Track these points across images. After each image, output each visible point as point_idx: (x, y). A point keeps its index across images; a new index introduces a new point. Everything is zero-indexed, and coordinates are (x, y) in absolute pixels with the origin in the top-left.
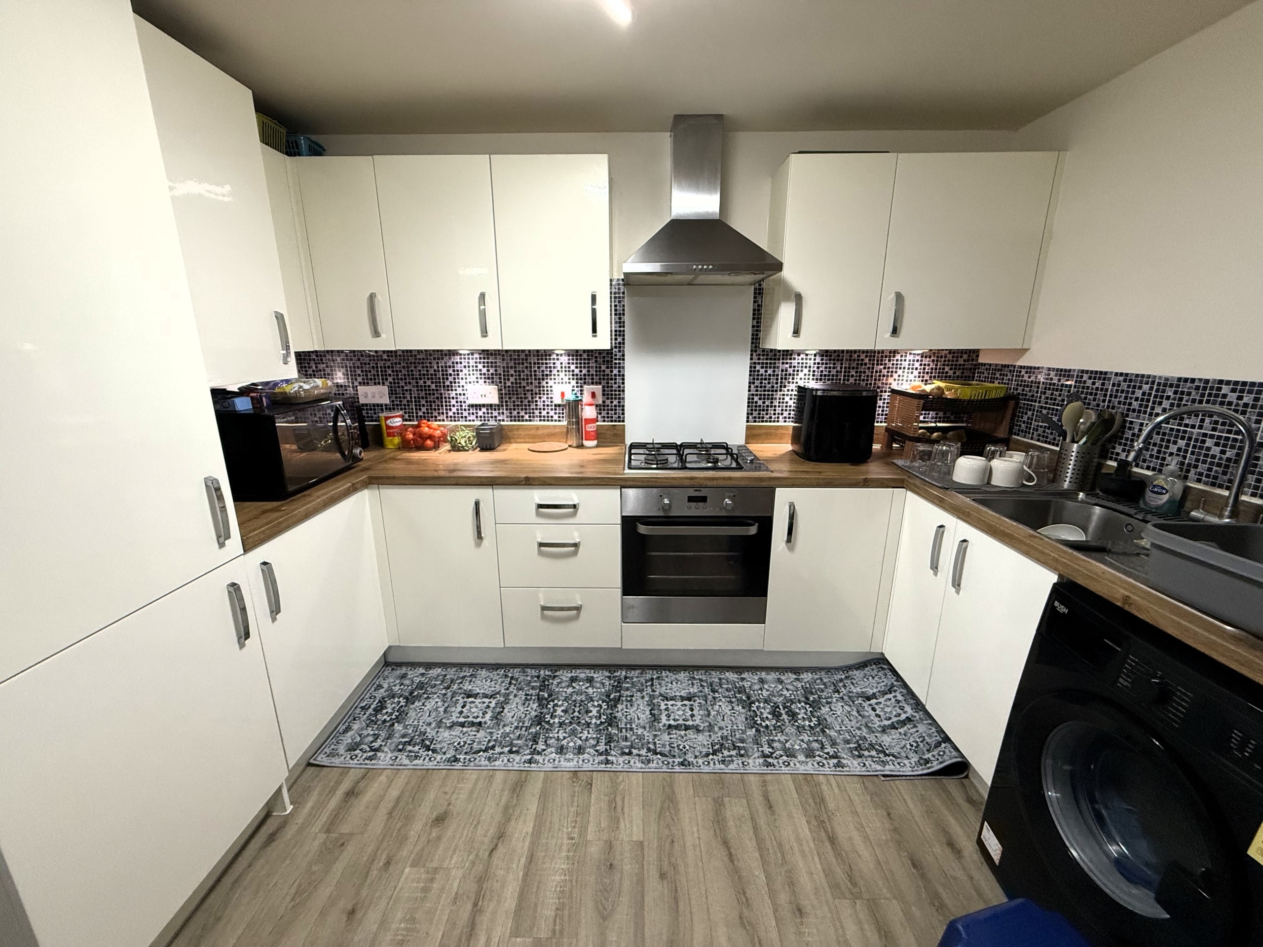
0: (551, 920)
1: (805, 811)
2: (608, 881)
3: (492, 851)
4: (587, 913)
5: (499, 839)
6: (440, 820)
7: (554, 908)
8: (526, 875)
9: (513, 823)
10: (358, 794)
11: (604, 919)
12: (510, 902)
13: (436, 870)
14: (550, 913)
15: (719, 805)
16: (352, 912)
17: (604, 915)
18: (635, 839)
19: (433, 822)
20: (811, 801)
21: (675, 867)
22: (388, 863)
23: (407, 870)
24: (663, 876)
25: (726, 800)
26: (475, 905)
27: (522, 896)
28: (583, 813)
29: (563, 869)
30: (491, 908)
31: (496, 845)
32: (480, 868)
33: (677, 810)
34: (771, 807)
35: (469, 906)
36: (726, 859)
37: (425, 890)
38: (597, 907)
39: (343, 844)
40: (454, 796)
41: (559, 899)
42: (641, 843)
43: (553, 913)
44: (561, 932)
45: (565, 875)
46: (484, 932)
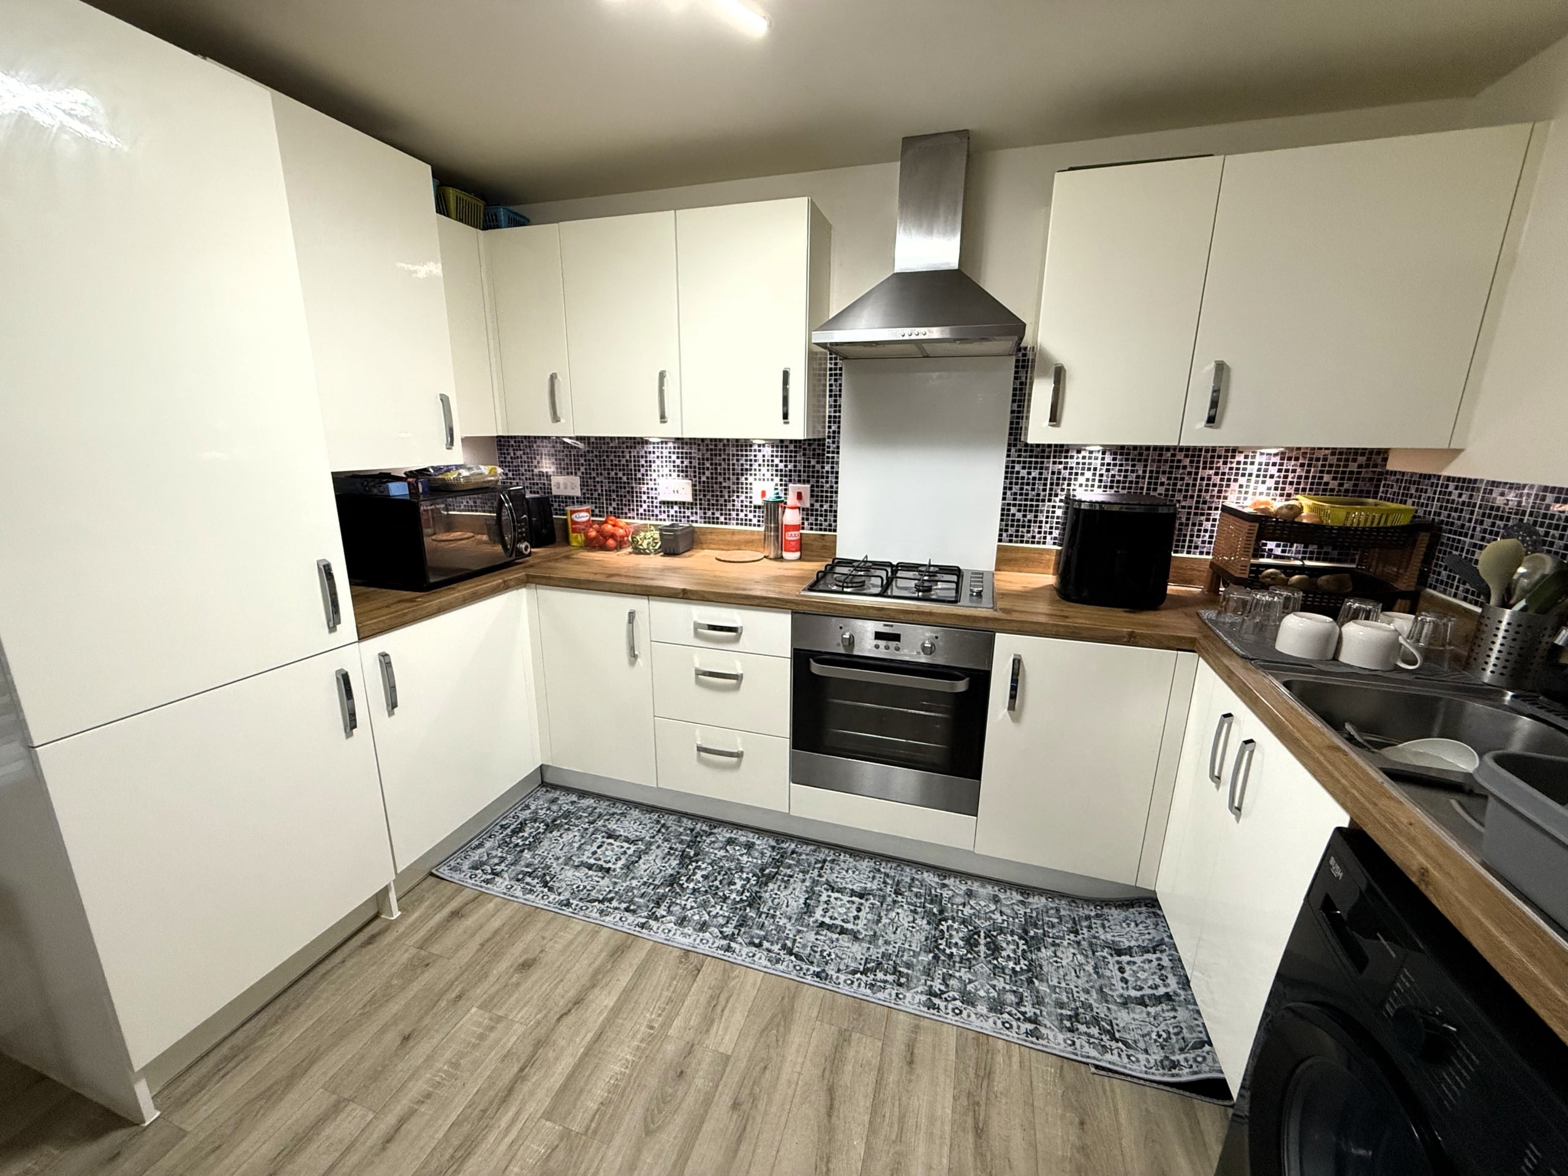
0: (591, 1113)
1: (958, 1082)
2: (670, 1091)
3: (561, 1016)
4: (632, 1119)
5: (575, 1004)
6: (526, 966)
7: (600, 1100)
8: (586, 1054)
9: (596, 991)
10: (462, 916)
11: (649, 1133)
12: (556, 1080)
13: (499, 1019)
14: (593, 1106)
15: (843, 1039)
16: (406, 1038)
17: (650, 1129)
18: (721, 1050)
19: (519, 966)
20: (971, 1071)
21: (754, 1099)
22: (459, 997)
23: (474, 1010)
24: (736, 1106)
25: (856, 1036)
26: (522, 1070)
27: (571, 1077)
28: (675, 1003)
29: (627, 1060)
30: (535, 1078)
31: (569, 1011)
32: (542, 1031)
33: (788, 1029)
34: (911, 1063)
35: (516, 1069)
36: (823, 1111)
37: (482, 1037)
38: (645, 1118)
39: (427, 965)
40: (550, 944)
41: (609, 1092)
42: (728, 1058)
43: (596, 1107)
44: (595, 1132)
45: (627, 1067)
46: (518, 1102)
